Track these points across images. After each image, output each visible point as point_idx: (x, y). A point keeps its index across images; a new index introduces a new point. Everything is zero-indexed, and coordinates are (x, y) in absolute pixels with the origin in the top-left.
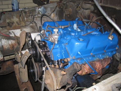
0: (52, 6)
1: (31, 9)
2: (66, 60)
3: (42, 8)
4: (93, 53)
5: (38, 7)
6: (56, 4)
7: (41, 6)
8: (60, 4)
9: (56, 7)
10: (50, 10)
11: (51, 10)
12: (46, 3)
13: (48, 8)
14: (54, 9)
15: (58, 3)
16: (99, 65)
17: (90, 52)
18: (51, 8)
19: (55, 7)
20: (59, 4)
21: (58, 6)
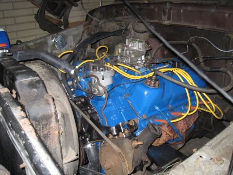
0: (75, 33)
1: (39, 41)
2: (133, 121)
3: (59, 37)
4: (172, 104)
5: (51, 36)
6: (81, 29)
7: (55, 35)
8: (89, 28)
9: (83, 32)
10: (72, 40)
11: (74, 39)
12: (62, 27)
13: (69, 37)
14: (80, 36)
15: (85, 26)
16: (182, 124)
17: (168, 105)
18: (75, 36)
19: (81, 34)
20: (87, 27)
21: (86, 32)
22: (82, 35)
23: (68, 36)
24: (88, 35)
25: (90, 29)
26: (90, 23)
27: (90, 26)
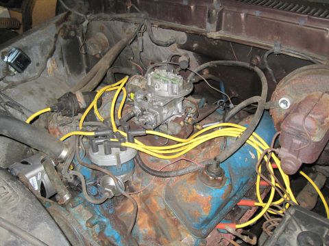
0: (43, 39)
6: (52, 30)
8: (65, 26)
9: (56, 36)
10: (39, 52)
13: (32, 49)
14: (52, 44)
15: (58, 24)
19: (53, 40)
20: (61, 26)
21: (61, 34)
22: (55, 42)
23: (31, 47)
24: (65, 38)
25: (68, 27)
26: (66, 18)
27: (67, 23)
